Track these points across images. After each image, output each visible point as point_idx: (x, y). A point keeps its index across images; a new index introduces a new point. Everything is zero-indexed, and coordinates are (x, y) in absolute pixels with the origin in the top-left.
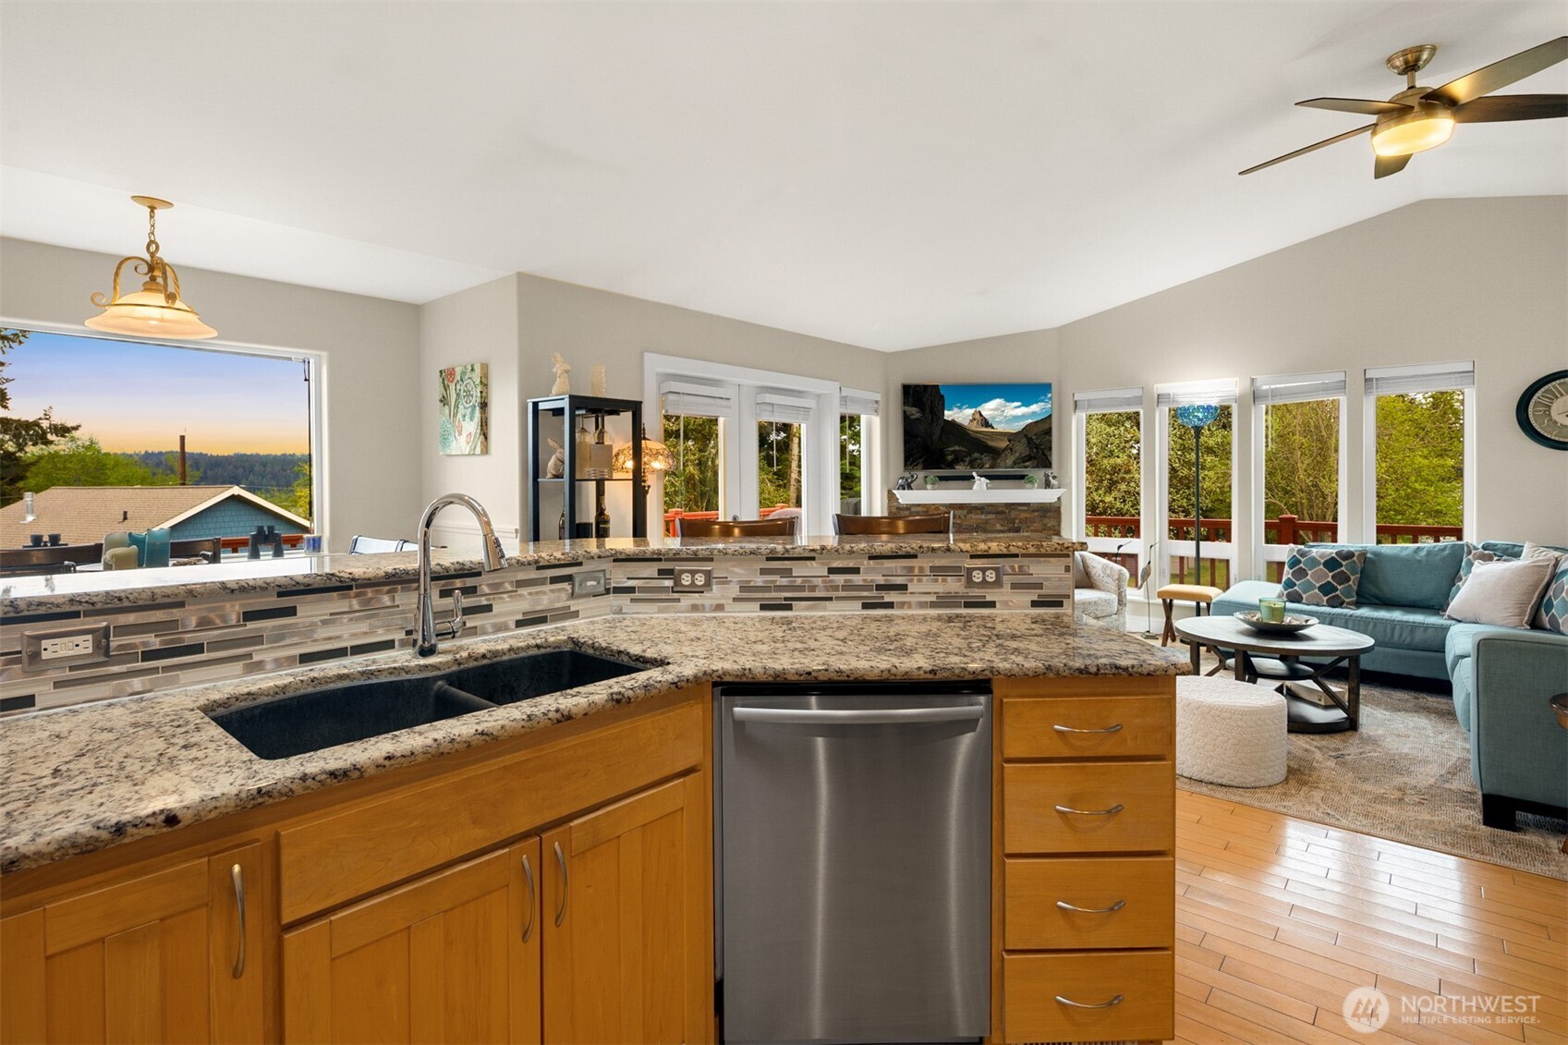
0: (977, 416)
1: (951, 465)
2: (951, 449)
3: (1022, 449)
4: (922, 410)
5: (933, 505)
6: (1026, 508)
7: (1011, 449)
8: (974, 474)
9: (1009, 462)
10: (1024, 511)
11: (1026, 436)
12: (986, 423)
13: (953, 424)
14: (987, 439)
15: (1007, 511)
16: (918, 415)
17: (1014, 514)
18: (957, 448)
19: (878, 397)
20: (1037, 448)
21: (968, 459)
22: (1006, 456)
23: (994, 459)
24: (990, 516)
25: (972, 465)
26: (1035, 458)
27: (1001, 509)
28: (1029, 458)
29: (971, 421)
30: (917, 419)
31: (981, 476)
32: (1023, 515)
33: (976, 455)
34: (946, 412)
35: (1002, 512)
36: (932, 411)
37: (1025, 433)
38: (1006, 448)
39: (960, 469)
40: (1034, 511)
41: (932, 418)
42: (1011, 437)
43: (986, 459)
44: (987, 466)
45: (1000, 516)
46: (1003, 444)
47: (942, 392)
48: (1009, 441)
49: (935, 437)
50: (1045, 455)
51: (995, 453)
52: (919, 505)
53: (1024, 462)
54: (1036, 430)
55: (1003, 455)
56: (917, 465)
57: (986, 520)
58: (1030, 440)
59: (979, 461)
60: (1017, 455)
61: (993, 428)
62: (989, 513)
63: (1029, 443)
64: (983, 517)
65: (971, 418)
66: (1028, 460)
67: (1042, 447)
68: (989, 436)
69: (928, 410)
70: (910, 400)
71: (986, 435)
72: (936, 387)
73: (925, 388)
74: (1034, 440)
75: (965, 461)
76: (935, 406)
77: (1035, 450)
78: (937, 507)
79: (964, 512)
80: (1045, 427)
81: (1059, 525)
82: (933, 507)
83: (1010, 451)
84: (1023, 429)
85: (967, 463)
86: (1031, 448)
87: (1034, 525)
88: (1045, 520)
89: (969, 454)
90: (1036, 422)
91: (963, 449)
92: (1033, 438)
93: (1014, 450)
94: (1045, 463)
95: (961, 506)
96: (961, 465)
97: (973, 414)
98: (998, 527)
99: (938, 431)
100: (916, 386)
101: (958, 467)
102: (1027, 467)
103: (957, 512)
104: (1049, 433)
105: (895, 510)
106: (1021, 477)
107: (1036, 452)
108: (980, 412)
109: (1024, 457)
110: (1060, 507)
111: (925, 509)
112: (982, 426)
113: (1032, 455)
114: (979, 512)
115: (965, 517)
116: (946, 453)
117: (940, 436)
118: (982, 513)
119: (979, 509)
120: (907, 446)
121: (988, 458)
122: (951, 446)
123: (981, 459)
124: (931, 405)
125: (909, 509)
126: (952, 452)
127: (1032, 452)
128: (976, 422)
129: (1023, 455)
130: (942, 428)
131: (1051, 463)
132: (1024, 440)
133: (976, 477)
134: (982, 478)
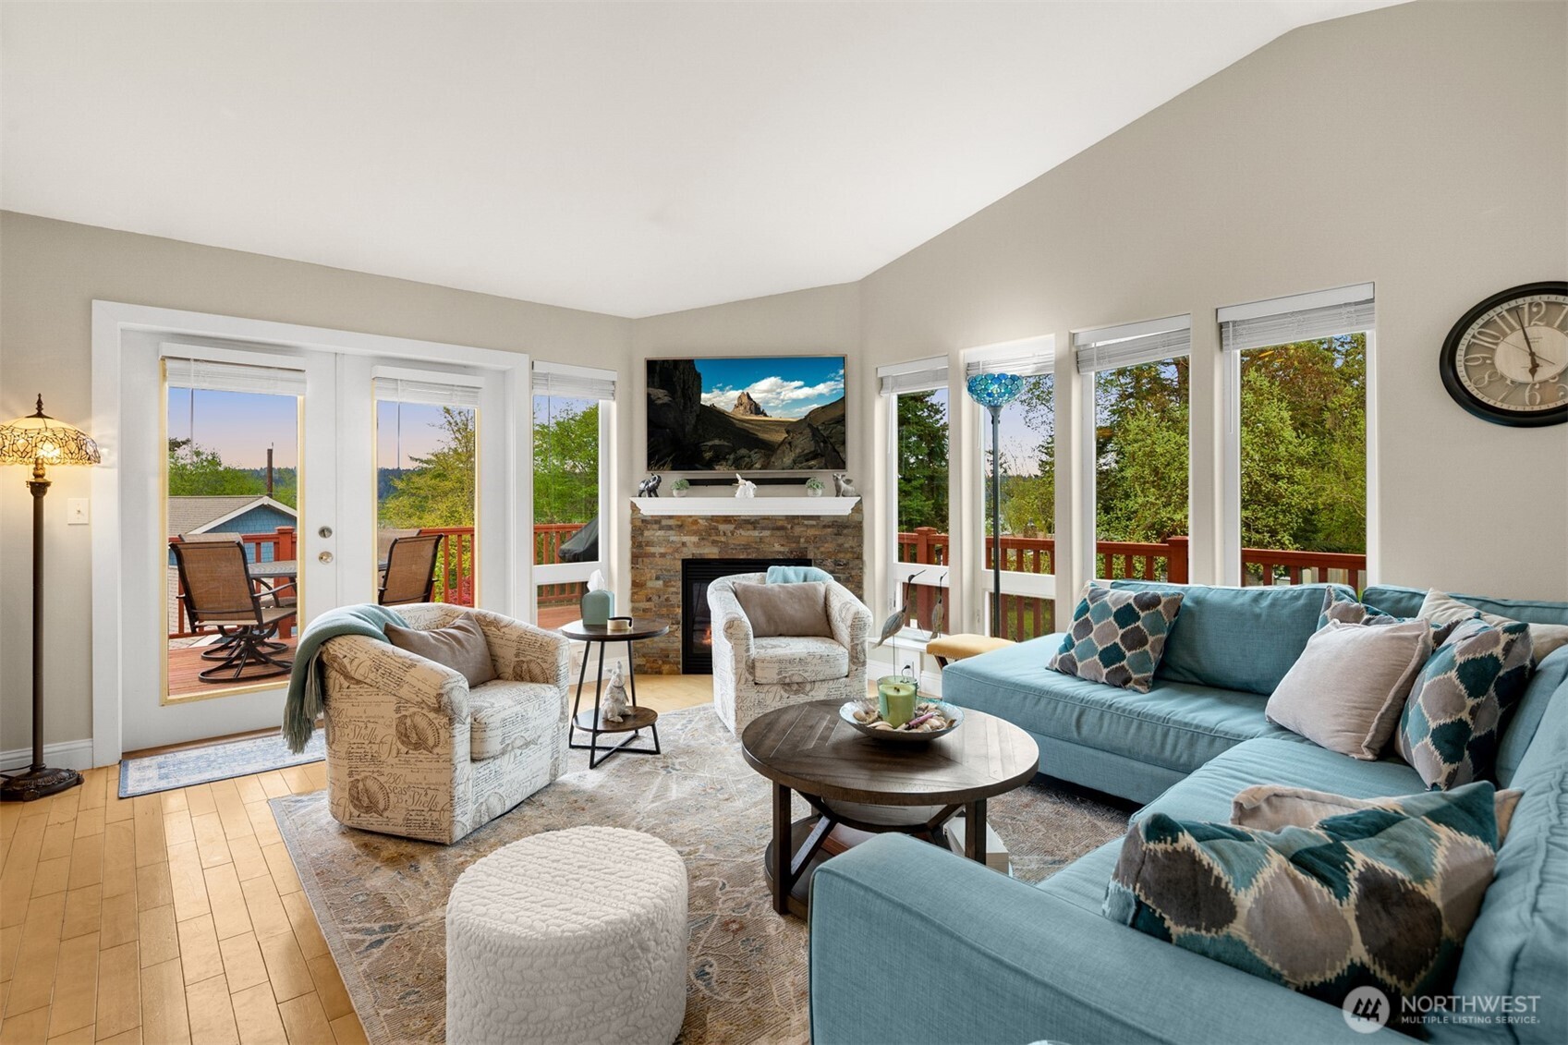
0: (745, 400)
1: (709, 465)
2: (710, 443)
3: (804, 443)
4: (672, 393)
5: (690, 516)
6: (814, 523)
7: (790, 443)
8: (738, 476)
9: (788, 460)
10: (812, 526)
11: (810, 426)
12: (756, 409)
13: (712, 411)
14: (759, 431)
15: (789, 526)
16: (666, 399)
17: (798, 530)
18: (717, 442)
19: (613, 376)
20: (825, 442)
21: (732, 457)
22: (784, 452)
23: (768, 457)
24: (767, 533)
25: (738, 465)
26: (822, 456)
27: (780, 523)
28: (814, 456)
29: (736, 407)
30: (665, 405)
31: (747, 480)
32: (811, 532)
33: (743, 451)
34: (704, 396)
35: (782, 528)
36: (684, 395)
37: (809, 422)
38: (783, 443)
39: (721, 472)
40: (825, 527)
41: (685, 404)
42: (790, 427)
43: (756, 456)
44: (757, 466)
45: (778, 533)
46: (780, 437)
47: (698, 369)
48: (788, 432)
49: (688, 428)
50: (835, 450)
51: (768, 449)
52: (670, 517)
53: (807, 460)
54: (824, 418)
55: (779, 452)
56: (663, 465)
57: (760, 538)
58: (815, 432)
59: (747, 460)
60: (798, 451)
61: (765, 415)
62: (763, 529)
63: (814, 435)
64: (756, 533)
65: (736, 402)
66: (813, 459)
67: (832, 440)
68: (760, 426)
69: (679, 393)
70: (657, 379)
71: (756, 425)
72: (690, 363)
73: (676, 363)
74: (822, 432)
75: (727, 460)
76: (689, 387)
77: (822, 444)
78: (694, 520)
79: (731, 527)
80: (838, 413)
81: (860, 545)
82: (690, 520)
83: (789, 447)
84: (806, 417)
85: (730, 462)
86: (817, 443)
87: (826, 545)
88: (841, 540)
89: (734, 450)
90: (823, 408)
91: (726, 443)
92: (820, 428)
93: (793, 444)
94: (840, 464)
95: (727, 519)
96: (721, 465)
97: (740, 397)
98: (777, 547)
99: (692, 420)
100: (664, 362)
101: (717, 468)
102: (811, 468)
103: (722, 527)
104: (841, 420)
105: (638, 523)
106: (802, 481)
107: (824, 447)
108: (748, 395)
109: (807, 454)
110: (861, 522)
111: (679, 523)
112: (752, 413)
113: (819, 451)
114: (750, 526)
115: (732, 533)
116: (703, 448)
117: (695, 426)
118: (755, 528)
119: (751, 523)
120: (652, 440)
121: (758, 455)
122: (710, 440)
123: (750, 457)
124: (684, 386)
125: (657, 521)
126: (711, 448)
127: (819, 446)
128: (741, 408)
129: (806, 452)
130: (698, 416)
131: (845, 463)
132: (807, 431)
133: (741, 481)
134: (749, 483)
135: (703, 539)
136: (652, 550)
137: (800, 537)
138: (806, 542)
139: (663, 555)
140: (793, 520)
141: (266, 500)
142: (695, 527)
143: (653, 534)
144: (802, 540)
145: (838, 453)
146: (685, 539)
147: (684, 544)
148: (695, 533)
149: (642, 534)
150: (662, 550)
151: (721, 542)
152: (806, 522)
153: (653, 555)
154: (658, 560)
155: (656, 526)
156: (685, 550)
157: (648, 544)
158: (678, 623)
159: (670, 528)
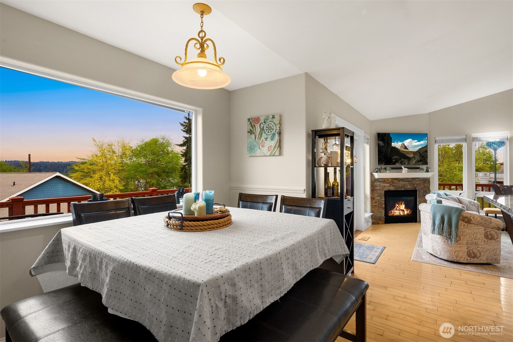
0: (403, 145)
1: (394, 164)
2: (394, 157)
3: (418, 157)
4: (384, 143)
5: (387, 178)
6: (418, 180)
7: (414, 158)
8: (403, 167)
9: (414, 162)
11: (419, 153)
12: (406, 148)
13: (395, 148)
14: (406, 154)
17: (414, 182)
18: (396, 157)
20: (423, 157)
21: (400, 161)
22: (413, 160)
23: (409, 161)
24: (406, 183)
25: (402, 163)
26: (422, 161)
27: (410, 180)
28: (420, 161)
29: (401, 147)
30: (382, 146)
31: (405, 168)
32: (417, 182)
33: (403, 160)
34: (392, 144)
35: (410, 181)
36: (387, 143)
38: (413, 157)
39: (397, 165)
40: (421, 181)
41: (388, 146)
42: (414, 153)
43: (406, 161)
44: (406, 164)
46: (411, 156)
48: (414, 154)
49: (389, 153)
50: (425, 159)
51: (409, 159)
52: (382, 179)
53: (419, 162)
54: (423, 151)
55: (411, 160)
56: (382, 163)
57: (405, 184)
58: (420, 154)
59: (404, 162)
60: (416, 159)
61: (408, 150)
62: (406, 181)
63: (420, 155)
64: (404, 183)
65: (401, 146)
66: (420, 162)
67: (425, 157)
68: (407, 152)
69: (386, 143)
70: (380, 139)
72: (389, 134)
73: (385, 134)
75: (399, 162)
76: (389, 141)
77: (422, 158)
78: (388, 179)
79: (397, 181)
80: (425, 149)
81: (429, 186)
82: (386, 179)
84: (418, 150)
85: (399, 163)
86: (421, 157)
87: (421, 186)
88: (425, 184)
89: (400, 159)
90: (422, 148)
91: (398, 157)
92: (422, 153)
93: (415, 158)
94: (426, 163)
95: (396, 179)
98: (409, 187)
99: (390, 151)
100: (382, 134)
101: (396, 164)
102: (419, 164)
103: (395, 181)
104: (426, 151)
105: (373, 180)
106: (418, 168)
108: (404, 144)
109: (419, 160)
110: (429, 179)
111: (384, 180)
115: (398, 183)
116: (393, 159)
117: (390, 152)
118: (404, 182)
119: (402, 180)
120: (379, 156)
121: (407, 161)
122: (394, 156)
123: (404, 161)
124: (387, 141)
125: (378, 180)
126: (395, 158)
128: (402, 147)
129: (418, 160)
130: (391, 149)
131: (427, 163)
132: (418, 154)
134: (406, 169)
135: (391, 185)
136: (376, 188)
137: (415, 184)
138: (416, 185)
139: (379, 190)
140: (413, 179)
142: (388, 181)
143: (377, 183)
145: (426, 160)
146: (385, 185)
147: (385, 186)
148: (388, 183)
149: (374, 184)
150: (379, 188)
151: (395, 185)
152: (416, 180)
153: (377, 190)
154: (378, 191)
155: (377, 181)
156: (385, 188)
157: (376, 186)
158: (383, 209)
159: (381, 182)
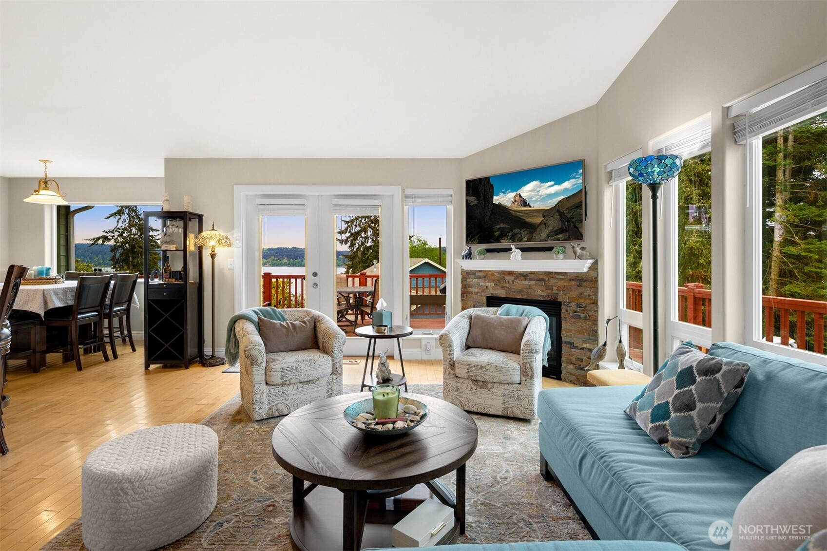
0: (518, 198)
1: (498, 240)
2: (498, 227)
3: (554, 223)
4: (478, 198)
5: (490, 271)
6: (563, 277)
7: (545, 224)
8: (513, 247)
9: (544, 235)
10: (562, 279)
11: (558, 211)
12: (525, 203)
13: (500, 207)
14: (526, 217)
15: (547, 279)
16: (476, 202)
17: (552, 282)
18: (502, 225)
19: (450, 192)
20: (568, 221)
21: (510, 234)
22: (541, 230)
23: (531, 233)
24: (532, 283)
25: (513, 239)
26: (567, 231)
27: (541, 277)
28: (561, 231)
29: (513, 202)
30: (475, 205)
32: (561, 283)
33: (517, 231)
34: (495, 198)
35: (542, 280)
36: (485, 199)
37: (558, 209)
38: (541, 223)
39: (503, 244)
40: (570, 280)
41: (485, 204)
42: (545, 213)
43: (524, 233)
44: (525, 239)
45: (540, 283)
46: (538, 220)
47: (492, 182)
48: (544, 216)
49: (487, 219)
50: (575, 227)
51: (532, 228)
52: (480, 271)
53: (556, 235)
54: (568, 205)
55: (538, 230)
56: (474, 241)
57: (530, 286)
58: (562, 215)
59: (519, 236)
60: (550, 228)
61: (530, 207)
62: (531, 280)
63: (561, 217)
64: (526, 283)
65: (513, 200)
66: (560, 233)
67: (573, 220)
68: (527, 214)
69: (482, 198)
70: (471, 191)
71: (524, 213)
72: (487, 179)
73: (480, 180)
74: (566, 215)
75: (507, 236)
76: (487, 193)
77: (566, 223)
78: (492, 273)
79: (512, 278)
80: (577, 201)
81: (596, 293)
82: (490, 273)
83: (544, 226)
84: (556, 206)
85: (509, 238)
86: (563, 222)
87: (571, 293)
88: (581, 290)
89: (511, 230)
90: (567, 198)
91: (507, 226)
92: (565, 212)
94: (578, 236)
95: (510, 273)
96: (505, 239)
97: (515, 197)
98: (539, 292)
99: (489, 214)
100: (475, 180)
101: (502, 241)
102: (559, 240)
103: (507, 278)
104: (579, 206)
105: (465, 274)
106: (550, 249)
107: (568, 225)
108: (519, 194)
109: (557, 231)
110: (596, 277)
111: (485, 275)
112: (522, 206)
113: (564, 228)
114: (523, 278)
115: (513, 282)
116: (494, 230)
117: (490, 217)
118: (525, 280)
120: (469, 226)
121: (526, 233)
122: (498, 224)
123: (520, 234)
124: (484, 193)
125: (474, 273)
126: (499, 229)
127: (565, 225)
128: (516, 203)
129: (556, 228)
130: (492, 210)
131: (582, 235)
132: (557, 215)
133: (514, 249)
134: (518, 250)
135: (497, 285)
136: (471, 290)
137: (554, 286)
138: (558, 290)
139: (476, 293)
140: (549, 274)
141: (427, 260)
142: (493, 278)
143: (472, 281)
144: (555, 288)
145: (578, 228)
146: (488, 284)
147: (487, 287)
148: (493, 281)
149: (466, 280)
150: (476, 290)
151: (507, 287)
152: (557, 277)
153: (471, 293)
154: (475, 296)
155: (473, 276)
156: (487, 290)
157: (470, 286)
159: (480, 277)
